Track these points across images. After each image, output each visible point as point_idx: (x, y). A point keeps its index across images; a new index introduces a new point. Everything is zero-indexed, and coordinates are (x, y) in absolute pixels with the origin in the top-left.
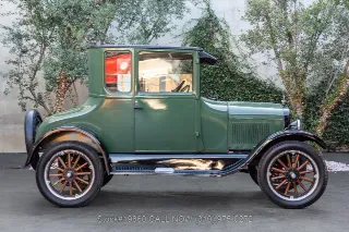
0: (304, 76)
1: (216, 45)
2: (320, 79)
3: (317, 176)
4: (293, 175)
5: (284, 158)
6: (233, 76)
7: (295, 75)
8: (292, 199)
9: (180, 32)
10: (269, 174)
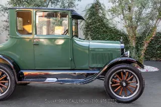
0: (136, 28)
1: (100, 15)
2: (144, 29)
3: (138, 84)
4: (124, 84)
5: (119, 74)
6: (107, 28)
7: (132, 27)
8: (123, 97)
9: (84, 9)
10: (110, 83)
